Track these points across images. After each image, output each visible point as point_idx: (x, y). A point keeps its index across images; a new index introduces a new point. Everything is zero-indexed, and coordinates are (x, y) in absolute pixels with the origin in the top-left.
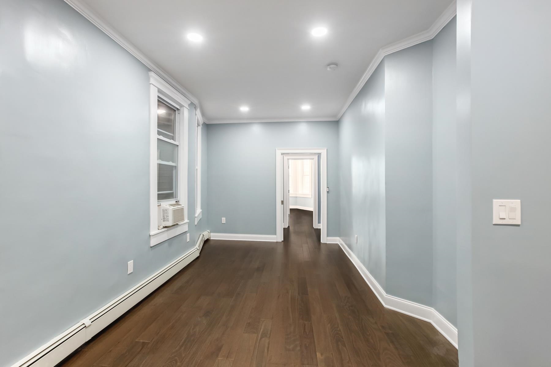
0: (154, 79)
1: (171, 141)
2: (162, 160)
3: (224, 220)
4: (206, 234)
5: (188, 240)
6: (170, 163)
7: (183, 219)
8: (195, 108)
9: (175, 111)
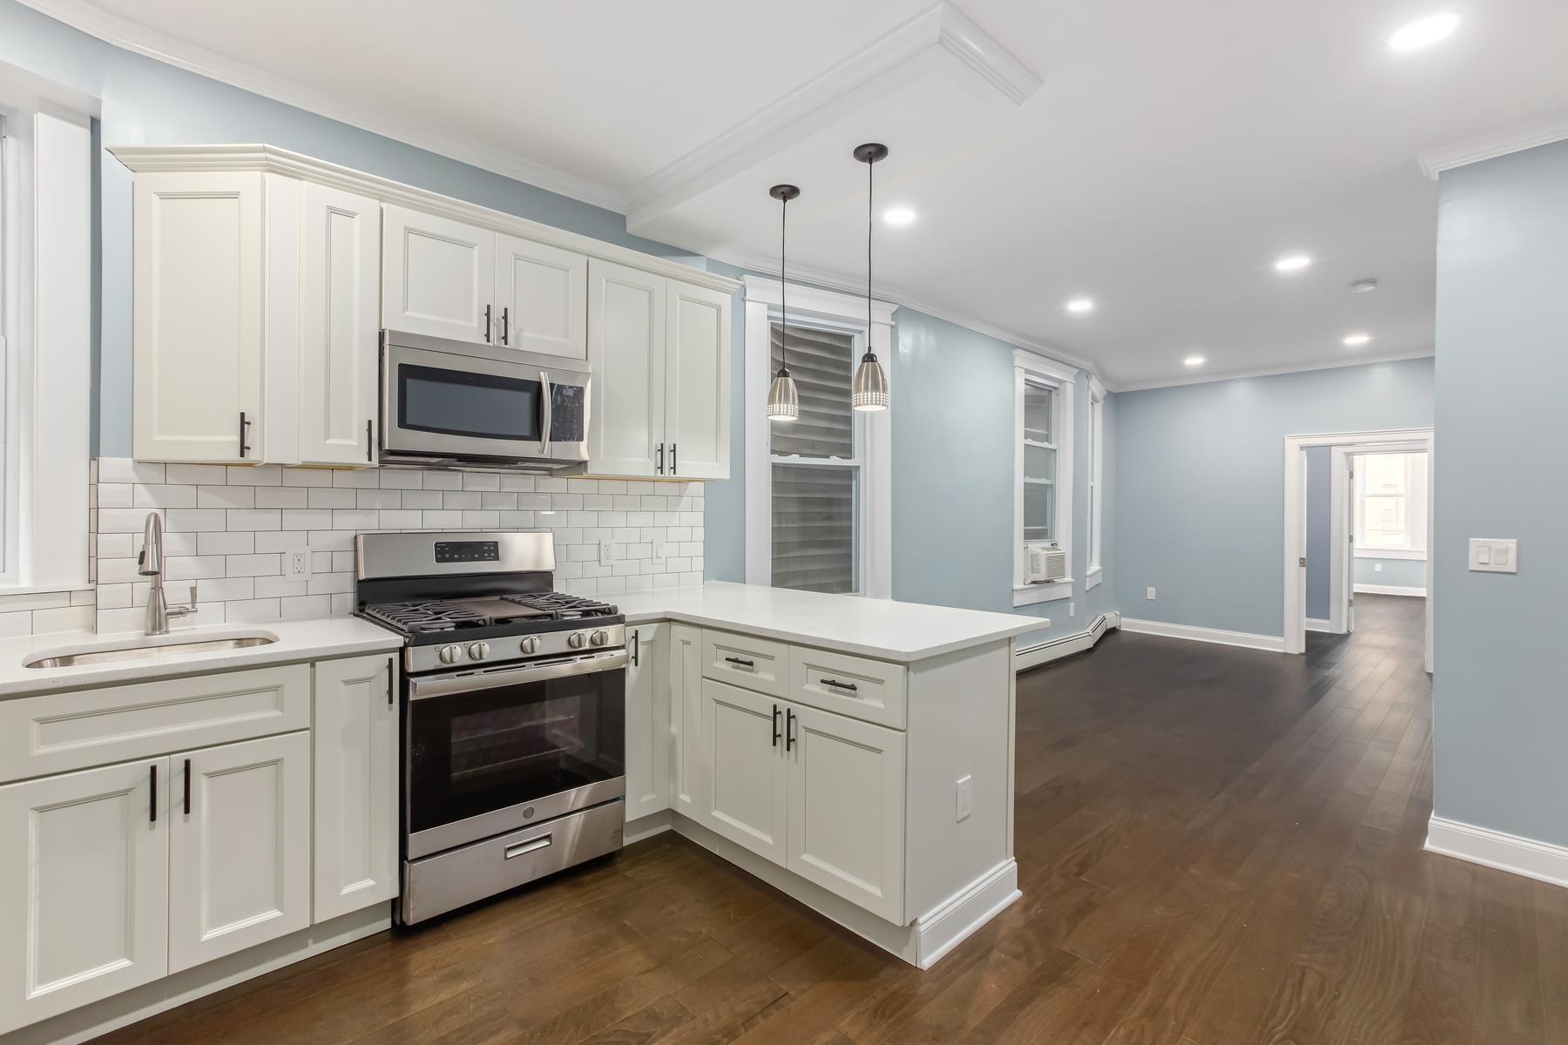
0: (1021, 360)
1: (1045, 445)
2: (1031, 477)
3: (1151, 592)
4: (1112, 619)
5: (1072, 615)
6: (1043, 481)
7: (1063, 575)
8: (1087, 377)
9: (1051, 391)
